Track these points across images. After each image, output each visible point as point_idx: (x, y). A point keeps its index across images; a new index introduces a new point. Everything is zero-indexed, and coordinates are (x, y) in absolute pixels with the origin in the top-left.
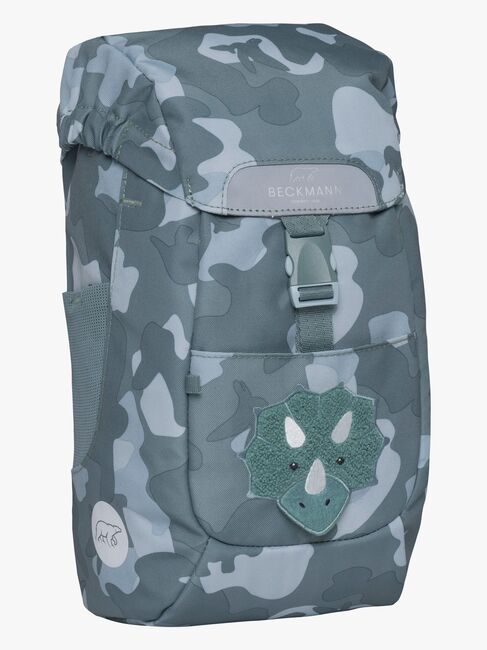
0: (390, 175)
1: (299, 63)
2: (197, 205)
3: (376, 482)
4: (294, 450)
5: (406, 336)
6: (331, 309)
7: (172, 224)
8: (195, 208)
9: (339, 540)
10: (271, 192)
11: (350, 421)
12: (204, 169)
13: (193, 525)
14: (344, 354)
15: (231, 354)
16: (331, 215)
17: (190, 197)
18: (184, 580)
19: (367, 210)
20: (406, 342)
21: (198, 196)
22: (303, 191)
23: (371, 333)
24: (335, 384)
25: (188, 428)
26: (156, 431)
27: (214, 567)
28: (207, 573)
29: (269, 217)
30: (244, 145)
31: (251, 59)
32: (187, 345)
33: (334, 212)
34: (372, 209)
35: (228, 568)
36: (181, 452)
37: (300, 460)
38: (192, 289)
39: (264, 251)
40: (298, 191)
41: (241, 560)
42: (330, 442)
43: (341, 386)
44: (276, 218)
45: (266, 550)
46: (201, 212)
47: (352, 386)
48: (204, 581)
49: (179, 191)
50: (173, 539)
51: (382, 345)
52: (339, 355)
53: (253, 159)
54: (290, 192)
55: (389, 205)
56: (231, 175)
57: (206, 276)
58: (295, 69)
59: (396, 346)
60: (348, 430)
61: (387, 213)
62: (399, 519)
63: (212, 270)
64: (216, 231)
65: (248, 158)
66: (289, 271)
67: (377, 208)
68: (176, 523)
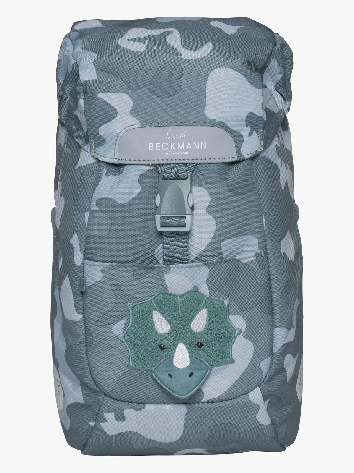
0: (250, 134)
1: (192, 50)
2: (98, 157)
3: (232, 361)
4: (161, 335)
5: (253, 254)
6: (186, 234)
7: (81, 167)
8: (96, 159)
9: (207, 402)
10: (151, 146)
11: (206, 316)
12: (103, 130)
13: (93, 386)
14: (197, 266)
15: (108, 264)
16: (197, 164)
17: (93, 151)
18: (92, 424)
19: (222, 160)
20: (254, 258)
21: (101, 150)
22: (176, 146)
23: (223, 251)
24: (190, 288)
25: (84, 315)
26: (68, 317)
27: (110, 416)
28: (105, 421)
29: (148, 165)
30: (133, 113)
31: (155, 47)
32: (82, 256)
33: (199, 161)
34: (231, 160)
35: (120, 417)
36: (81, 332)
37: (166, 342)
38: (87, 214)
39: (139, 189)
40: (172, 146)
41: (129, 412)
42: (190, 331)
43: (196, 289)
44: (152, 165)
45: (148, 407)
46: (99, 161)
47: (204, 290)
48: (103, 425)
49: (87, 147)
50: (83, 394)
51: (230, 260)
52: (190, 267)
53: (138, 122)
54: (165, 146)
55: (246, 157)
56: (121, 134)
57: (94, 207)
58: (187, 55)
59: (244, 261)
60: (205, 322)
61: (244, 163)
62: (258, 389)
63: (98, 202)
64: (106, 175)
65: (134, 122)
66: (158, 204)
67: (235, 159)
68: (84, 385)
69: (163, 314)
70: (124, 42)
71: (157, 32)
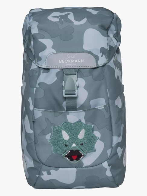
0: (102, 56)
1: (78, 21)
2: (38, 65)
3: (95, 151)
5: (103, 106)
6: (76, 98)
7: (32, 69)
8: (38, 66)
9: (85, 167)
10: (60, 61)
11: (84, 132)
12: (40, 54)
13: (38, 160)
14: (80, 112)
15: (44, 110)
16: (79, 69)
17: (37, 63)
18: (37, 176)
19: (90, 67)
21: (39, 63)
22: (71, 61)
23: (91, 105)
24: (77, 120)
25: (34, 131)
26: (27, 132)
27: (45, 173)
29: (59, 69)
30: (53, 47)
31: (63, 20)
32: (33, 106)
33: (80, 68)
34: (94, 67)
35: (49, 173)
36: (33, 138)
37: (67, 143)
38: (35, 89)
39: (56, 79)
40: (69, 61)
41: (52, 171)
42: (78, 138)
43: (80, 121)
44: (61, 69)
45: (60, 169)
46: (39, 67)
48: (42, 176)
49: (34, 61)
50: (34, 164)
51: (94, 109)
52: (78, 112)
54: (66, 61)
55: (100, 66)
56: (48, 56)
57: (38, 86)
58: (76, 23)
59: (99, 109)
60: (84, 135)
61: (99, 68)
62: (106, 162)
63: (39, 84)
64: (43, 73)
65: (54, 51)
66: (63, 85)
67: (96, 67)
68: (34, 160)
69: (66, 131)
70: (50, 18)
71: (64, 14)
